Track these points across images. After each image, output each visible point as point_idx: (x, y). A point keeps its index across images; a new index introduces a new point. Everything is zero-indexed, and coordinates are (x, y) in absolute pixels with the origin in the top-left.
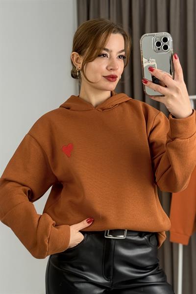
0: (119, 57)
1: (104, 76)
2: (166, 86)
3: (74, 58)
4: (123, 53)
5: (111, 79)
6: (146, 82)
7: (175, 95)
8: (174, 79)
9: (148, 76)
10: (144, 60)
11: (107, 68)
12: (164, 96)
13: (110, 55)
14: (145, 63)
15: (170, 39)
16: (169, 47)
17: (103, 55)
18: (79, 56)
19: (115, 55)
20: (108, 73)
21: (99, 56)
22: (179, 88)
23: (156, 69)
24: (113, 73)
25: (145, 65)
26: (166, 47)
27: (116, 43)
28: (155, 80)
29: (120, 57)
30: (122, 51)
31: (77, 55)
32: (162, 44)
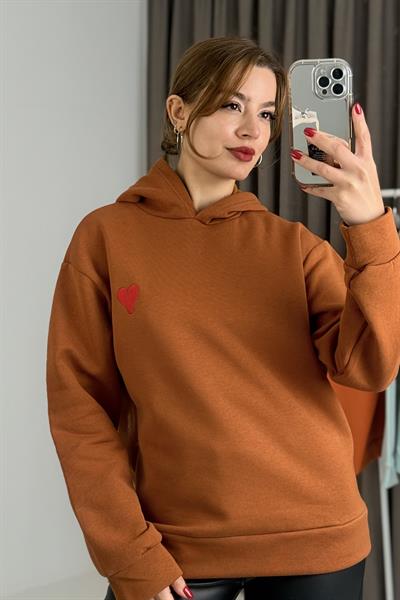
0: (263, 114)
1: (228, 149)
3: (173, 108)
5: (242, 156)
6: (298, 156)
8: (353, 151)
11: (236, 133)
12: (332, 185)
13: (246, 108)
14: (296, 118)
15: (348, 72)
16: (345, 89)
17: (232, 105)
18: (182, 104)
20: (237, 143)
21: (224, 106)
23: (318, 132)
24: (247, 143)
25: (295, 123)
26: (338, 89)
28: (315, 152)
29: (263, 116)
30: (270, 104)
31: (179, 103)
32: (332, 81)
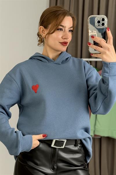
0: (70, 31)
1: (59, 42)
2: (102, 47)
3: (41, 30)
4: (72, 29)
5: (64, 44)
6: (90, 44)
7: (107, 52)
8: (106, 43)
9: (91, 41)
10: (90, 31)
11: (62, 37)
12: (100, 53)
13: (64, 30)
14: (90, 33)
15: (106, 19)
16: (105, 24)
17: (60, 29)
18: (44, 29)
19: (67, 29)
20: (62, 41)
21: (58, 30)
22: (110, 48)
24: (65, 41)
25: (90, 34)
26: (103, 24)
27: (68, 22)
28: (95, 43)
30: (71, 27)
31: (43, 28)
32: (101, 22)
